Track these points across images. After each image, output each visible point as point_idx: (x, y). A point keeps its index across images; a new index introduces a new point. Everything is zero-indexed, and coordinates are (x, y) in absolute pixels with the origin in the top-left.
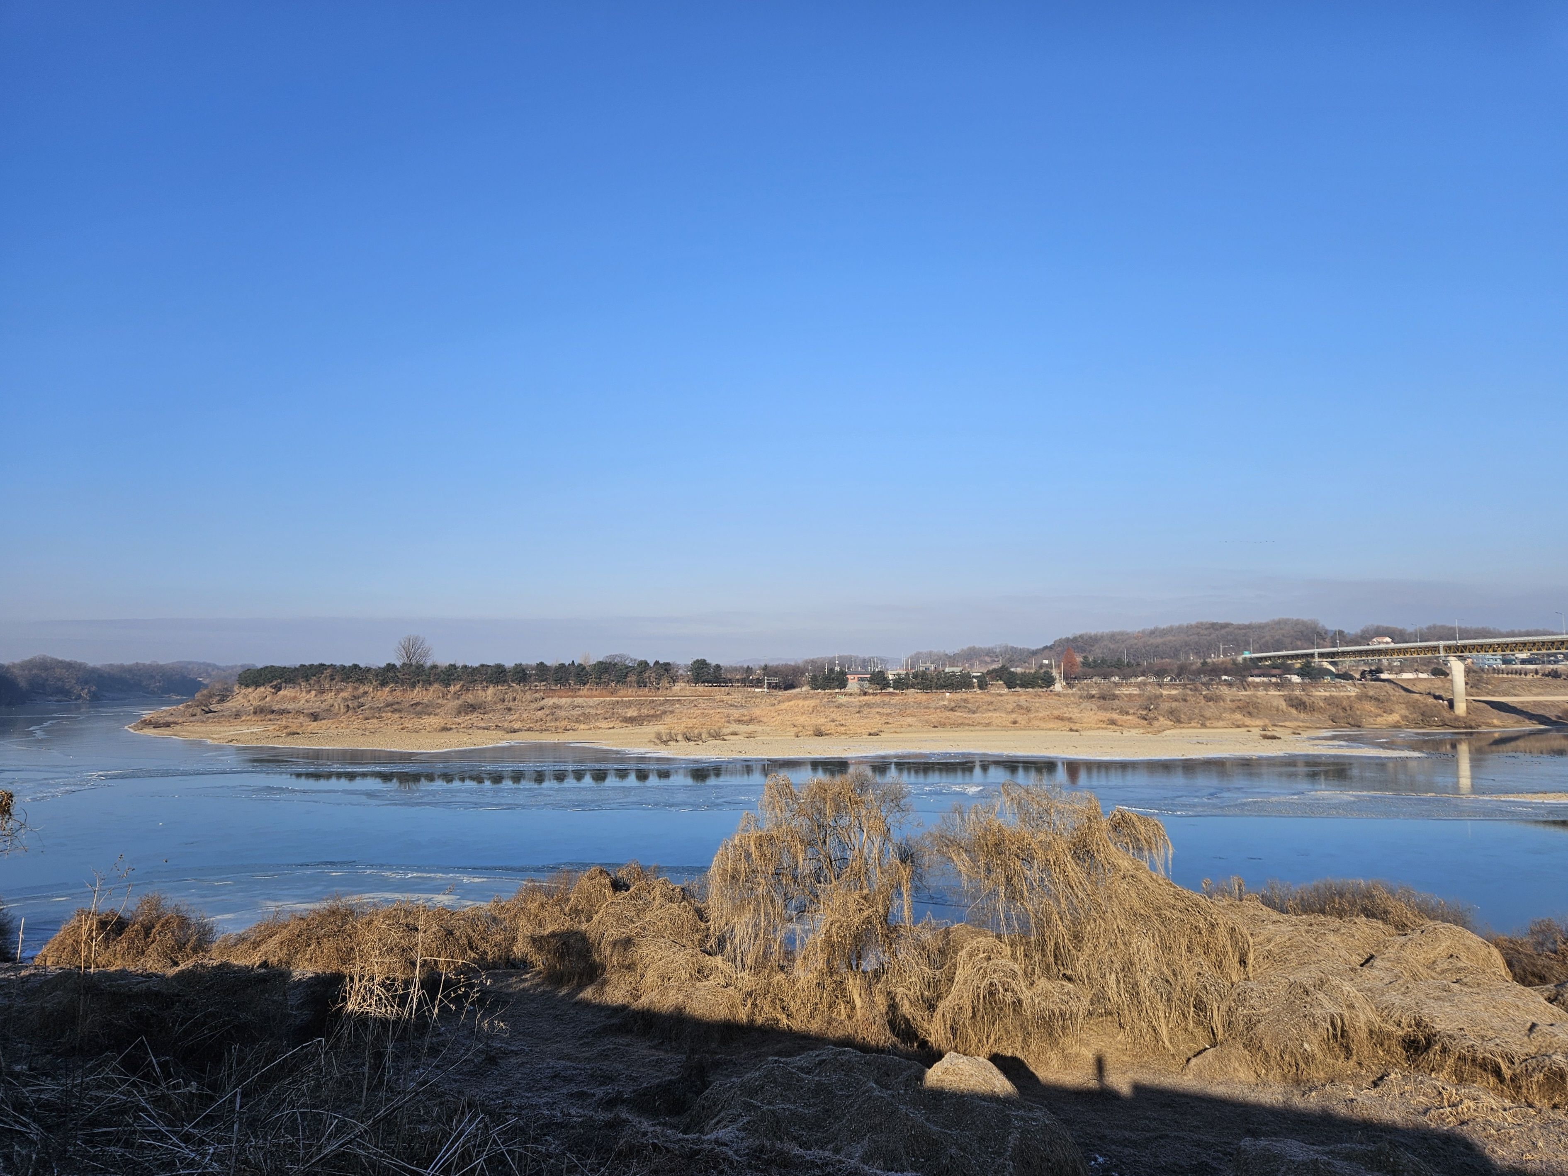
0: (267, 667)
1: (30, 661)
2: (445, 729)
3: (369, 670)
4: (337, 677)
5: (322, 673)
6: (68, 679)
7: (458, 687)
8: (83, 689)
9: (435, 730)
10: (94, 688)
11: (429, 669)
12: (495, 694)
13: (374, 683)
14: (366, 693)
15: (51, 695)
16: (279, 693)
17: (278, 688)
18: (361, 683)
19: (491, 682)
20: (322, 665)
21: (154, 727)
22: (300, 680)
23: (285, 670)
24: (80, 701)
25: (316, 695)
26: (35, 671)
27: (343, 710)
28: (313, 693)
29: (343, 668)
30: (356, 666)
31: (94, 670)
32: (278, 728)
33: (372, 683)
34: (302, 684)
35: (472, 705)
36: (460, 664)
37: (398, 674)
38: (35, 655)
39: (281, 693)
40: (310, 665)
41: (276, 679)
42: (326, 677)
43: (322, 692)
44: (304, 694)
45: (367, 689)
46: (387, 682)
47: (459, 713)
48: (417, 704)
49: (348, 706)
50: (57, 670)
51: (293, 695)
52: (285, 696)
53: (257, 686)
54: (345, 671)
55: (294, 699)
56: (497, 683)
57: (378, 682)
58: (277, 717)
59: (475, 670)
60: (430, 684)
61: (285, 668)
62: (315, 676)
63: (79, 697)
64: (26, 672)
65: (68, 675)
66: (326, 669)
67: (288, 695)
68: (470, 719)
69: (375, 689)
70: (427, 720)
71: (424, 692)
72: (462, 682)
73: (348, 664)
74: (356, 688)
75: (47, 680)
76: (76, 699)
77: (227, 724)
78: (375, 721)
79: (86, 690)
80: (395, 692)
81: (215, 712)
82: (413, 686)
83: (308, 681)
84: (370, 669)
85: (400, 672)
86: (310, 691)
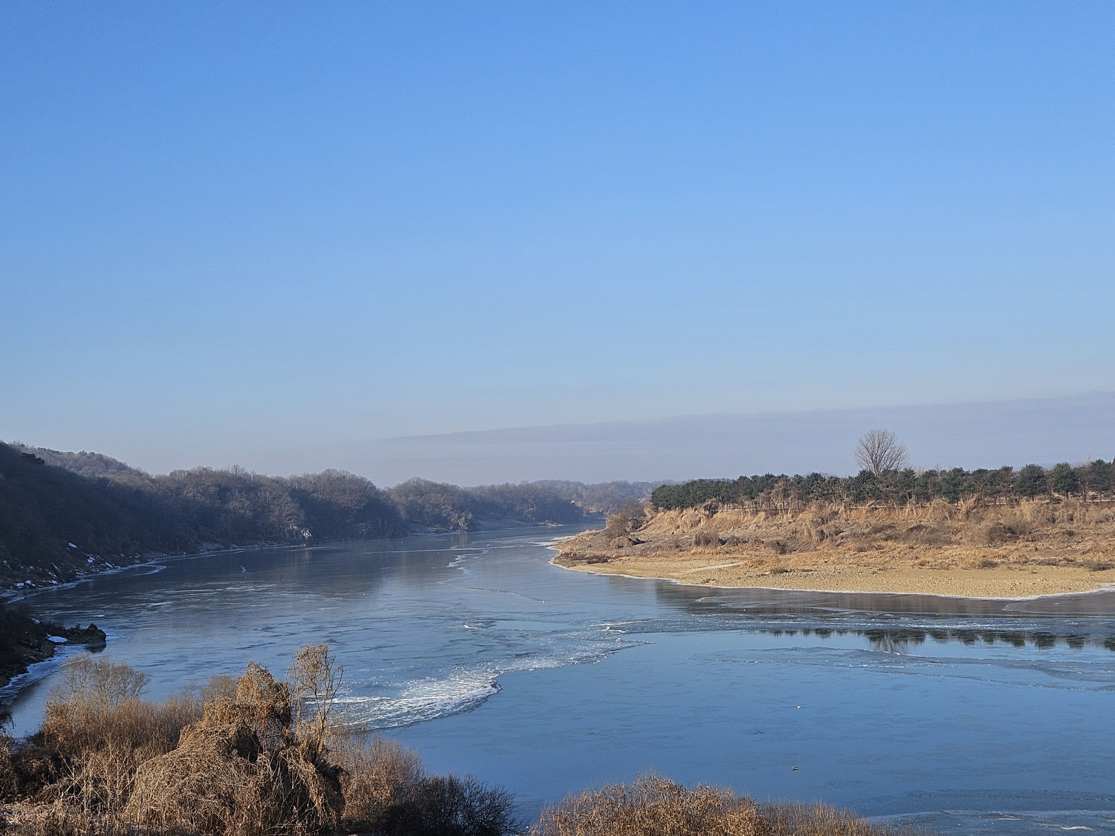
0: (694, 483)
1: (405, 485)
2: (988, 565)
3: (835, 481)
4: (792, 492)
5: (773, 488)
6: (444, 505)
7: (971, 502)
8: (460, 517)
9: (973, 565)
10: (470, 516)
11: (923, 476)
12: (1038, 512)
13: (846, 499)
14: (836, 513)
15: (429, 526)
16: (715, 516)
17: (712, 510)
18: (827, 499)
19: (1023, 493)
20: (769, 477)
21: (589, 563)
22: (743, 498)
23: (720, 484)
24: (458, 532)
25: (767, 518)
26: (411, 498)
27: (815, 538)
28: (762, 514)
29: (799, 479)
30: (816, 477)
31: (465, 495)
32: (750, 564)
33: (842, 500)
34: (747, 503)
35: (1009, 529)
36: (970, 468)
37: (880, 486)
38: (410, 478)
39: (718, 515)
40: (753, 477)
41: (709, 498)
42: (777, 493)
43: (774, 512)
44: (749, 517)
45: (835, 508)
46: (864, 498)
47: (992, 540)
48: (919, 528)
49: (822, 532)
50: (433, 495)
51: (734, 518)
52: (723, 520)
53: (682, 507)
54: (803, 483)
55: (737, 523)
56: (1032, 495)
57: (851, 497)
58: (732, 549)
59: (995, 474)
60: (928, 499)
61: (719, 482)
62: (762, 491)
63: (457, 527)
64: (403, 498)
65: (444, 500)
66: (777, 482)
67: (728, 518)
68: (1017, 549)
69: (848, 507)
70: (951, 552)
71: (920, 511)
72: (976, 496)
73: (804, 474)
74: (821, 507)
75: (423, 507)
76: (454, 530)
77: (677, 558)
78: (875, 553)
79: (463, 518)
80: (876, 512)
81: (643, 542)
82: (903, 501)
83: (753, 498)
84: (837, 479)
85: (881, 482)
86: (757, 512)
